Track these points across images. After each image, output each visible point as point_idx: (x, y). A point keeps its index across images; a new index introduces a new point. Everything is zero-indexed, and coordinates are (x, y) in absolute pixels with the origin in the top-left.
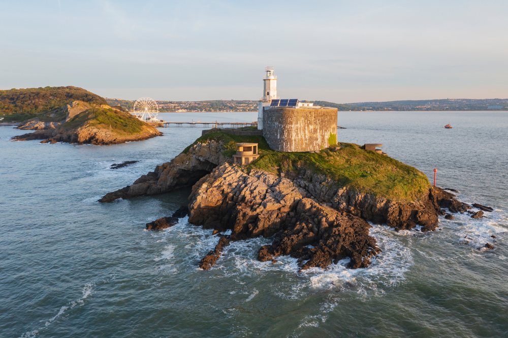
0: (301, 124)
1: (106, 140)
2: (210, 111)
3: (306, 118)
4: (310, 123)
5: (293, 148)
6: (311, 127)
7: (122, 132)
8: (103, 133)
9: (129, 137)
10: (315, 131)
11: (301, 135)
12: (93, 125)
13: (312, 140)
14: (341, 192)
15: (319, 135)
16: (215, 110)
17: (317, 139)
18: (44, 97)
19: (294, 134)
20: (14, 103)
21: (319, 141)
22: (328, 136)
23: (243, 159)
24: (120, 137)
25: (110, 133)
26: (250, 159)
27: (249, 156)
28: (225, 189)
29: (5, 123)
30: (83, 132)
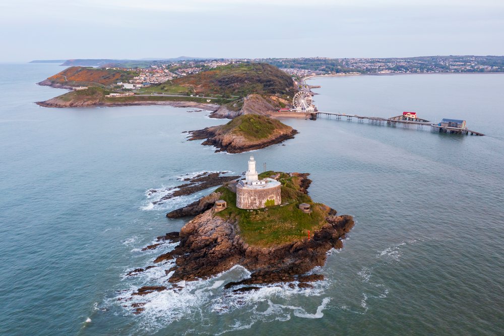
0: (246, 195)
1: (237, 147)
3: (249, 193)
4: (252, 196)
5: (242, 207)
6: (252, 198)
8: (239, 140)
9: (256, 143)
10: (255, 199)
11: (246, 201)
13: (252, 204)
15: (258, 202)
17: (256, 203)
19: (243, 201)
20: (220, 85)
21: (258, 204)
22: (264, 201)
23: (216, 210)
24: (248, 143)
25: (243, 139)
26: (220, 210)
27: (220, 209)
28: (196, 225)
29: (210, 105)
30: (226, 138)
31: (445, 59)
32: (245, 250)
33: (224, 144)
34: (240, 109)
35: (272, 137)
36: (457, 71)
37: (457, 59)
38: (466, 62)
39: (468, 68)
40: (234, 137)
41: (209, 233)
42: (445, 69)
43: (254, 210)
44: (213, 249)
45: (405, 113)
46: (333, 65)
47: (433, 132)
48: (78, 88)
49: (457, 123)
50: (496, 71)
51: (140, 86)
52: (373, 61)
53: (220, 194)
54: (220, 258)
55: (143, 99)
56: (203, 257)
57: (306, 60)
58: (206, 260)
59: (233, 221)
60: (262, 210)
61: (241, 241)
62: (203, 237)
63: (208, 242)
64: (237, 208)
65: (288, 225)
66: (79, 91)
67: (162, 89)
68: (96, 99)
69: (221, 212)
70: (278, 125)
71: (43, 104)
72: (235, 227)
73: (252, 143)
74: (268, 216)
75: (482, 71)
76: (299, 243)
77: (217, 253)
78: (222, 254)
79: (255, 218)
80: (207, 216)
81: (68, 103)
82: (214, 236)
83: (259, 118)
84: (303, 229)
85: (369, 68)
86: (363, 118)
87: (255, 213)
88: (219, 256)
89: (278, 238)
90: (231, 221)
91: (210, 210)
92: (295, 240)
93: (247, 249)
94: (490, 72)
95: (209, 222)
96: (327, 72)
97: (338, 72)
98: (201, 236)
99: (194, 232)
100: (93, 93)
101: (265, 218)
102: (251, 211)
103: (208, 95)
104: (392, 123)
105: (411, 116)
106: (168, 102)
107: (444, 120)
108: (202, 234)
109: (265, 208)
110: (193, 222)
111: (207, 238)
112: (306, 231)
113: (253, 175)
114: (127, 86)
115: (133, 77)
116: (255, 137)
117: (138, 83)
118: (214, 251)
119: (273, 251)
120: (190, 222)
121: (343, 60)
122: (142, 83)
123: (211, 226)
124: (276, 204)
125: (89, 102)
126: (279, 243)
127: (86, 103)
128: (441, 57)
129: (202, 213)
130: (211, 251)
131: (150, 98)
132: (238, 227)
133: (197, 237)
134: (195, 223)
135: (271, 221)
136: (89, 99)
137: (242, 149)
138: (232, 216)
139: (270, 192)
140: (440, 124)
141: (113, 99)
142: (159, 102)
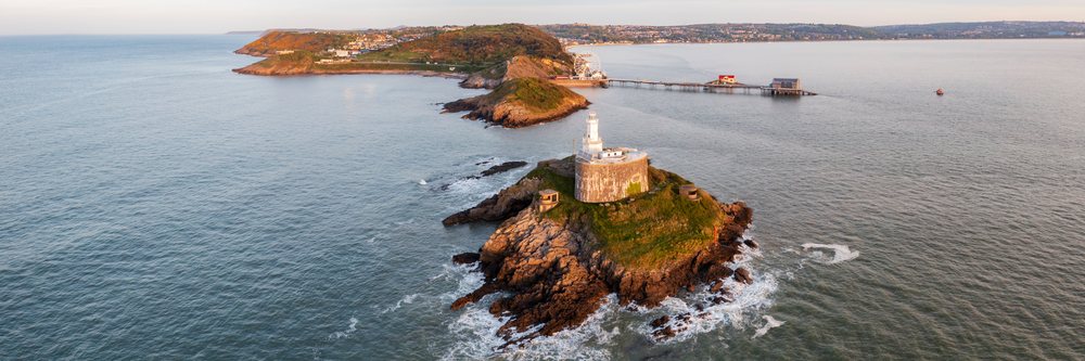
0: (595, 177)
1: (517, 121)
2: (696, 41)
3: (601, 172)
4: (605, 177)
5: (588, 199)
6: (606, 180)
7: (538, 109)
8: (518, 111)
9: (542, 116)
10: (611, 183)
11: (596, 187)
12: (510, 101)
13: (606, 191)
14: (595, 255)
15: (615, 187)
16: (703, 41)
17: (612, 191)
18: (495, 43)
19: (589, 187)
20: (467, 49)
21: (615, 192)
22: (626, 186)
23: (541, 207)
24: (532, 116)
25: (523, 111)
26: (548, 207)
27: (547, 205)
28: (511, 237)
29: (454, 74)
30: (499, 110)
31: (724, 27)
32: (619, 279)
33: (496, 118)
34: (502, 77)
35: (561, 109)
36: (740, 40)
37: (737, 27)
38: (748, 30)
39: (751, 36)
40: (510, 108)
41: (538, 252)
42: (727, 38)
43: (612, 203)
44: (559, 283)
45: (721, 77)
46: (597, 31)
47: (764, 95)
48: (282, 52)
49: (791, 83)
50: (780, 40)
51: (357, 53)
52: (644, 29)
53: (537, 181)
54: (576, 301)
55: (363, 67)
56: (543, 300)
57: (563, 26)
58: (552, 306)
59: (577, 226)
60: (626, 201)
61: (606, 262)
62: (531, 261)
63: (542, 271)
64: (578, 201)
65: (674, 224)
66: (283, 55)
67: (387, 55)
68: (302, 66)
69: (550, 210)
70: (567, 93)
71: (240, 71)
72: (585, 237)
73: (537, 116)
74: (638, 211)
75: (766, 40)
76: (704, 253)
77: (568, 290)
78: (578, 293)
79: (617, 217)
80: (525, 221)
81: (269, 71)
82: (551, 257)
83: (540, 82)
84: (701, 227)
85: (641, 36)
86: (671, 85)
87: (614, 208)
88: (574, 297)
89: (669, 248)
90: (573, 226)
91: (530, 209)
92: (696, 249)
93: (622, 276)
94: (774, 40)
95: (534, 231)
96: (591, 41)
97: (605, 40)
98: (526, 258)
99: (511, 250)
100: (300, 58)
101: (634, 215)
102: (607, 205)
103: (450, 62)
104: (709, 88)
105: (729, 80)
106: (396, 71)
107: (775, 79)
108: (527, 254)
109: (628, 199)
110: (502, 233)
111: (538, 261)
112: (708, 231)
113: (596, 143)
114: (341, 53)
115: (347, 42)
116: (540, 107)
117: (355, 50)
118: (561, 286)
119: (667, 274)
120: (498, 231)
121: (607, 27)
122: (359, 50)
123: (539, 238)
124: (643, 190)
125: (295, 70)
126: (674, 258)
127: (291, 71)
128: (719, 25)
129: (515, 216)
130: (556, 288)
131: (373, 67)
132: (591, 235)
133: (518, 262)
134: (509, 234)
135: (647, 220)
136: (294, 66)
137: (524, 124)
138: (574, 217)
139: (635, 168)
140: (771, 86)
141: (324, 67)
142: (385, 71)
